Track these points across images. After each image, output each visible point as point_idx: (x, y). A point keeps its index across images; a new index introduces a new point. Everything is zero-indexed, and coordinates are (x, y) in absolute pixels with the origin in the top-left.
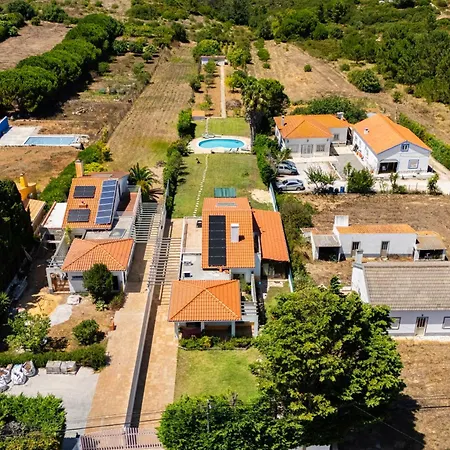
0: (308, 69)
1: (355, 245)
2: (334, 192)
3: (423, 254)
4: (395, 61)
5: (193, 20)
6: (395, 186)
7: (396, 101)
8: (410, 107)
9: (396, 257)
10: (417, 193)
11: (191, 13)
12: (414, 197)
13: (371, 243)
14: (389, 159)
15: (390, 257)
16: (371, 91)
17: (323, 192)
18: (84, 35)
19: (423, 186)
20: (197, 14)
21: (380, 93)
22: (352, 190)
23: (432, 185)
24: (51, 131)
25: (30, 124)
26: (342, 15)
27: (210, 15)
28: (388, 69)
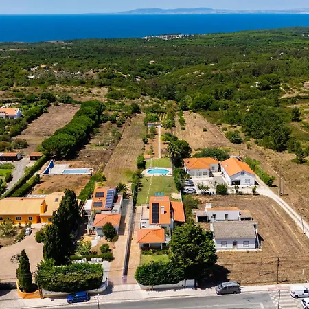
0: (205, 130)
1: (214, 216)
2: (209, 194)
3: (242, 219)
4: (250, 126)
5: (143, 99)
6: (237, 191)
7: (248, 148)
8: (255, 151)
10: (248, 194)
11: (142, 94)
12: (246, 196)
13: (220, 215)
14: (237, 178)
15: (229, 221)
16: (236, 143)
17: (204, 194)
18: (86, 113)
19: (250, 191)
20: (145, 95)
21: (242, 144)
22: (218, 193)
23: (254, 191)
24: (75, 167)
25: (64, 163)
26: (229, 94)
27: (152, 95)
28: (246, 131)
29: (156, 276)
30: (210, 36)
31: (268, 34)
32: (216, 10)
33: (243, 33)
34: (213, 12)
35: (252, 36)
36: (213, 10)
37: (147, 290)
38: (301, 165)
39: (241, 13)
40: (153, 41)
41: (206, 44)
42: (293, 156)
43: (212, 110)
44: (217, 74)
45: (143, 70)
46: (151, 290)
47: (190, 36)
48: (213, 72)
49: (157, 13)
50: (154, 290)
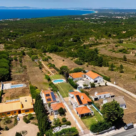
1: (100, 97)
2: (88, 88)
3: (111, 97)
6: (99, 85)
7: (87, 66)
8: (91, 68)
9: (107, 98)
12: (103, 87)
14: (96, 80)
15: (106, 98)
17: (86, 88)
19: (104, 84)
21: (83, 65)
22: (92, 87)
23: (106, 84)
24: (15, 84)
25: (8, 83)
26: (61, 44)
27: (25, 47)
28: (82, 59)
29: (101, 127)
30: (33, 19)
31: (58, 18)
32: (32, 8)
33: (47, 18)
34: (31, 9)
35: (52, 19)
36: (31, 8)
37: (97, 135)
38: (113, 71)
39: (43, 9)
40: (6, 22)
41: (33, 23)
42: (107, 68)
43: (58, 52)
44: (48, 36)
45: (10, 35)
46: (98, 134)
47: (24, 19)
48: (45, 35)
49: (3, 9)
50: (100, 134)
